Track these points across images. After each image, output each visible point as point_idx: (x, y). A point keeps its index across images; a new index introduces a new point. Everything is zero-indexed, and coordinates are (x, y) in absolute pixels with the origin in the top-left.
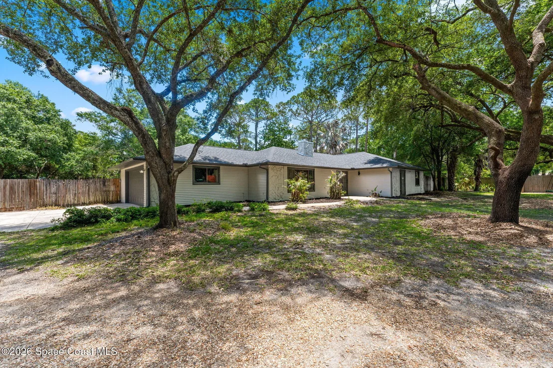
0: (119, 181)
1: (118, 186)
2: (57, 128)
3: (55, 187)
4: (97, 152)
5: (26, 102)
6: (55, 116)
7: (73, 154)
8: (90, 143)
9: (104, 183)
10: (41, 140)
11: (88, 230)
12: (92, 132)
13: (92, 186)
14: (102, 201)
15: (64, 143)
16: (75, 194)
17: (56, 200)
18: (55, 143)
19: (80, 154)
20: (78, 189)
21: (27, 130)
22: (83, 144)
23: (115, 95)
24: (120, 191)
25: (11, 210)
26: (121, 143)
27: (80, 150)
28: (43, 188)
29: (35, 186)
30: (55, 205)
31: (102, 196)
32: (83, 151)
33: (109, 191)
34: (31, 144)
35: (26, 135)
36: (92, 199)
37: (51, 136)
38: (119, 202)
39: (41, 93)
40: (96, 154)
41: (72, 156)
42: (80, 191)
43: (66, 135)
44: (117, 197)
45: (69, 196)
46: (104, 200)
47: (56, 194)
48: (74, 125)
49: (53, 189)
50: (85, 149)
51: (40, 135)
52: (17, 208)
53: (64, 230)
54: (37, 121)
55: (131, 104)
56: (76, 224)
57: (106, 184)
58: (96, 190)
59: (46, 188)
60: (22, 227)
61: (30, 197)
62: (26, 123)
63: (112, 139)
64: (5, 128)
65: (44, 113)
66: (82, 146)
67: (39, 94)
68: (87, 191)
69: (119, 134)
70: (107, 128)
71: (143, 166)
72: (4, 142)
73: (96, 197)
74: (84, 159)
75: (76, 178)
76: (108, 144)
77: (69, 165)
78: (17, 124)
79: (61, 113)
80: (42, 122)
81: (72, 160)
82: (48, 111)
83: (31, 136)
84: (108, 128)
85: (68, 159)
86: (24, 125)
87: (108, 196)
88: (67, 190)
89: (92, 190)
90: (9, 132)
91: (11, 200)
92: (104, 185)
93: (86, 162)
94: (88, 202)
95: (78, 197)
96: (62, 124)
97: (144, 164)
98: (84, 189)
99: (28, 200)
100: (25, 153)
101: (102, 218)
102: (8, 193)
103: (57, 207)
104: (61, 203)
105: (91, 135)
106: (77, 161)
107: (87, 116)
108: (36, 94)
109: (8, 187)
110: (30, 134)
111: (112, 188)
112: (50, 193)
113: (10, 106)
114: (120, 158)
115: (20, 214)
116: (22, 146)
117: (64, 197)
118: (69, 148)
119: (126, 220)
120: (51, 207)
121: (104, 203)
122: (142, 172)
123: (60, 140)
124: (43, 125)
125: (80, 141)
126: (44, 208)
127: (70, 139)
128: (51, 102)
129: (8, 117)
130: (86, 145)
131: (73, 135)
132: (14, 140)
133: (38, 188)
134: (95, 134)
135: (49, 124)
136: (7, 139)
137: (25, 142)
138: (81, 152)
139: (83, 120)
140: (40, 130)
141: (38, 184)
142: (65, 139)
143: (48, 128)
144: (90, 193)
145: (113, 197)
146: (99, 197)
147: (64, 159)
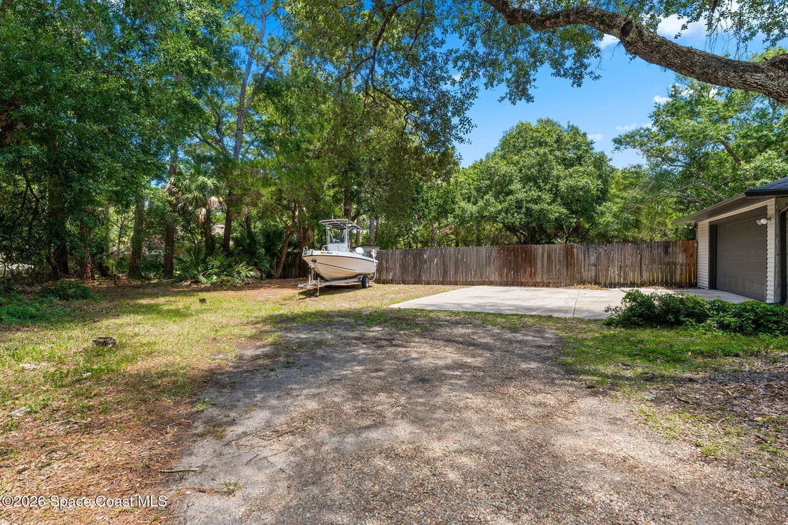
0: (693, 245)
1: (692, 255)
2: (590, 168)
3: (595, 255)
4: (644, 198)
5: (557, 141)
6: (587, 151)
7: (608, 204)
8: (631, 184)
9: (667, 250)
10: (572, 189)
11: (666, 336)
12: (635, 164)
13: (646, 254)
14: (662, 281)
15: (597, 190)
16: (621, 267)
17: (596, 276)
18: (587, 192)
19: (617, 203)
20: (625, 259)
21: (558, 178)
22: (622, 187)
23: (674, 87)
24: (696, 264)
25: (548, 285)
26: (683, 175)
27: (618, 197)
28: (581, 256)
29: (572, 253)
30: (595, 284)
31: (662, 273)
32: (622, 199)
33: (675, 264)
34: (562, 198)
35: (557, 186)
36: (646, 276)
37: (583, 181)
38: (693, 285)
39: (571, 124)
40: (642, 201)
41: (607, 209)
42: (628, 262)
43: (600, 176)
44: (690, 276)
45: (612, 270)
46: (666, 281)
47: (595, 265)
48: (610, 160)
49: (593, 259)
50: (625, 194)
51: (571, 182)
52: (554, 283)
53: (624, 327)
54: (567, 163)
55: (705, 94)
56: (641, 321)
57: (670, 250)
58: (652, 261)
59: (585, 257)
60: (566, 311)
61: (567, 268)
62: (558, 170)
63: (666, 171)
64: (538, 181)
65: (575, 151)
66: (620, 190)
67: (569, 126)
68: (638, 263)
69: (681, 157)
70: (660, 151)
71: (765, 208)
72: (537, 199)
73: (653, 274)
74: (623, 210)
75: (610, 242)
76: (660, 180)
77: (604, 222)
78: (549, 173)
79: (593, 145)
80: (572, 165)
81: (608, 214)
82: (578, 147)
83: (563, 185)
84: (662, 151)
85: (603, 214)
86: (555, 173)
87: (673, 273)
88: (610, 261)
89: (646, 261)
90: (542, 184)
91: (549, 271)
92: (666, 252)
93: (626, 215)
94: (639, 282)
95: (625, 273)
96: (595, 161)
97: (770, 203)
98: (634, 260)
99: (565, 273)
100: (557, 210)
101: (687, 316)
102: (545, 262)
103: (597, 286)
104: (602, 280)
105: (633, 169)
106: (615, 216)
107: (628, 139)
108: (566, 127)
109: (546, 255)
110: (561, 184)
111: (681, 258)
112: (589, 265)
113: (542, 151)
114: (681, 203)
115: (558, 292)
116: (554, 201)
117: (607, 270)
118: (603, 196)
119: (741, 329)
120: (589, 286)
121: (667, 284)
122: (763, 221)
123: (593, 185)
124: (574, 167)
125: (617, 183)
126: (582, 287)
127: (605, 182)
128: (582, 132)
129: (540, 166)
130: (625, 189)
131: (609, 175)
132: (546, 195)
133: (575, 257)
134: (639, 166)
135: (581, 165)
136: (540, 193)
137: (556, 194)
138: (619, 200)
139: (622, 147)
140: (571, 176)
141: (575, 250)
142: (599, 182)
143: (580, 171)
144: (643, 266)
145: (681, 274)
146: (658, 275)
147: (597, 213)
